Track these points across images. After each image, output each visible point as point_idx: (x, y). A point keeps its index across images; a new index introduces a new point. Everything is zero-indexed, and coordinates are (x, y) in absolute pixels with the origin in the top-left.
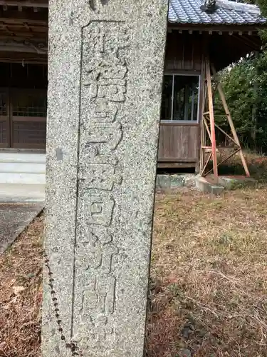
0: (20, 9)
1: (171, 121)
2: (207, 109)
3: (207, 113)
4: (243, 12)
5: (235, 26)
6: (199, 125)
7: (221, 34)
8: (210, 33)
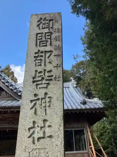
0: (9, 112)
1: (75, 152)
2: (90, 145)
3: (91, 147)
4: (97, 104)
5: (95, 109)
6: (88, 153)
7: (90, 112)
8: (86, 112)
